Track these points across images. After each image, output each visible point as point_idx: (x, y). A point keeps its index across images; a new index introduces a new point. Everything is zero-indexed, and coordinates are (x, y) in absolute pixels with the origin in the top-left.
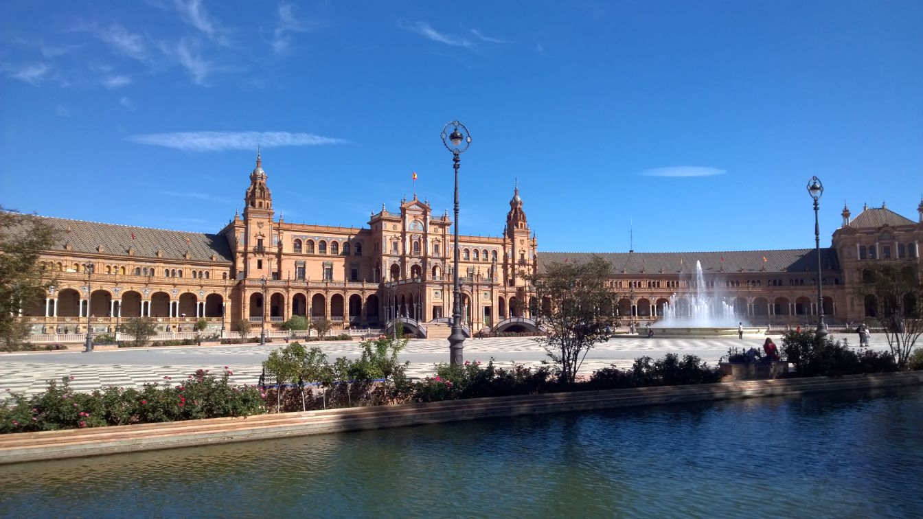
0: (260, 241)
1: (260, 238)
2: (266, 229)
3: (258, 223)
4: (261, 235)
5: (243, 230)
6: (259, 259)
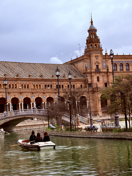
0: (97, 66)
1: (97, 64)
2: (100, 59)
3: (95, 56)
4: (97, 63)
5: (88, 61)
6: (98, 76)
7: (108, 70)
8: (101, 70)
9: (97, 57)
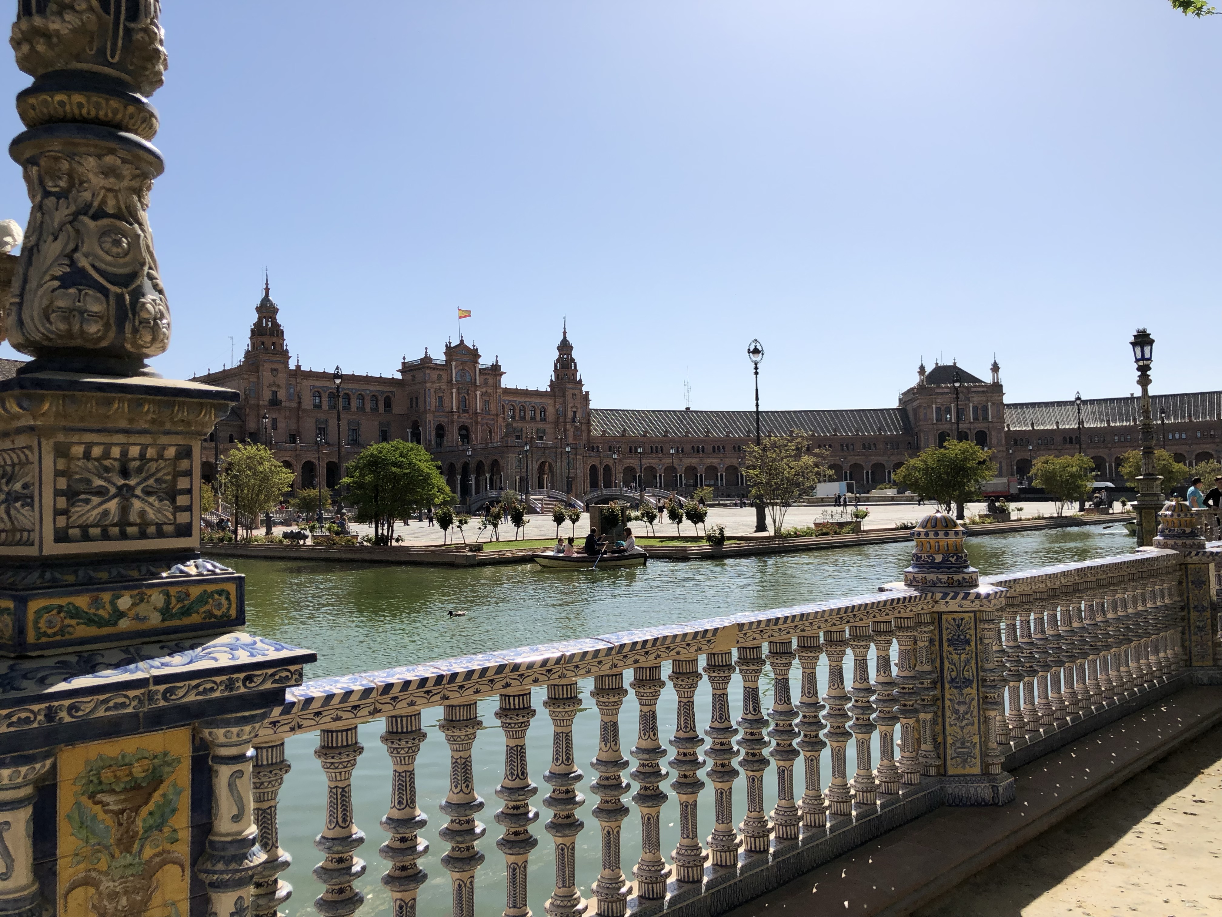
0: (275, 393)
1: (275, 389)
2: (282, 378)
3: (271, 369)
4: (275, 385)
5: (253, 378)
6: (274, 416)
7: (300, 403)
8: (283, 404)
9: (275, 373)
